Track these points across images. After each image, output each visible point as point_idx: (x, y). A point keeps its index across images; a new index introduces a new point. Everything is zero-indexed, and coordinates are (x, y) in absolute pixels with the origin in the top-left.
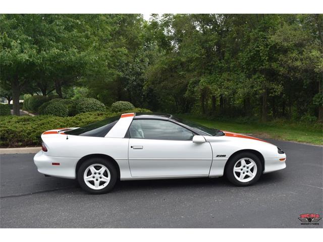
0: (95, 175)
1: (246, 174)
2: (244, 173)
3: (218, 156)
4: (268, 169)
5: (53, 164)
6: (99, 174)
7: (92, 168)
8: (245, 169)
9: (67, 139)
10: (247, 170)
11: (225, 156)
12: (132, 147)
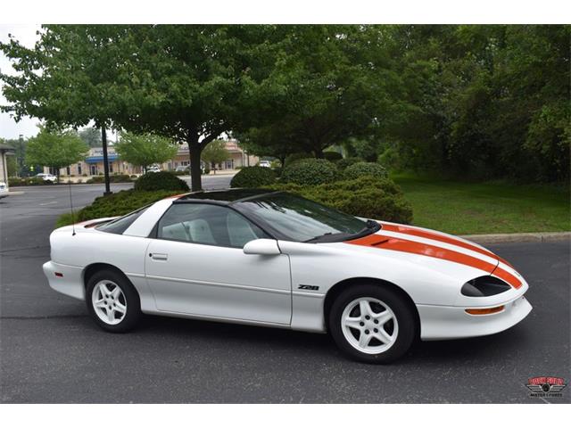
0: (107, 300)
1: (373, 334)
2: (367, 332)
3: (302, 287)
4: (429, 331)
5: (58, 274)
6: (113, 298)
7: (102, 287)
8: (370, 323)
9: (74, 234)
10: (376, 326)
11: (317, 288)
12: (150, 255)
